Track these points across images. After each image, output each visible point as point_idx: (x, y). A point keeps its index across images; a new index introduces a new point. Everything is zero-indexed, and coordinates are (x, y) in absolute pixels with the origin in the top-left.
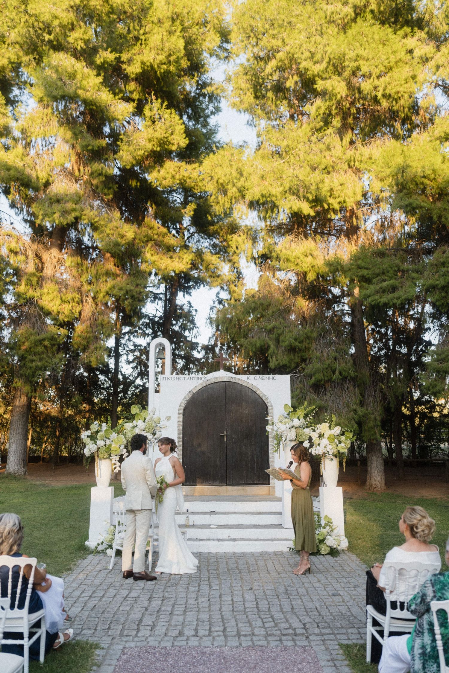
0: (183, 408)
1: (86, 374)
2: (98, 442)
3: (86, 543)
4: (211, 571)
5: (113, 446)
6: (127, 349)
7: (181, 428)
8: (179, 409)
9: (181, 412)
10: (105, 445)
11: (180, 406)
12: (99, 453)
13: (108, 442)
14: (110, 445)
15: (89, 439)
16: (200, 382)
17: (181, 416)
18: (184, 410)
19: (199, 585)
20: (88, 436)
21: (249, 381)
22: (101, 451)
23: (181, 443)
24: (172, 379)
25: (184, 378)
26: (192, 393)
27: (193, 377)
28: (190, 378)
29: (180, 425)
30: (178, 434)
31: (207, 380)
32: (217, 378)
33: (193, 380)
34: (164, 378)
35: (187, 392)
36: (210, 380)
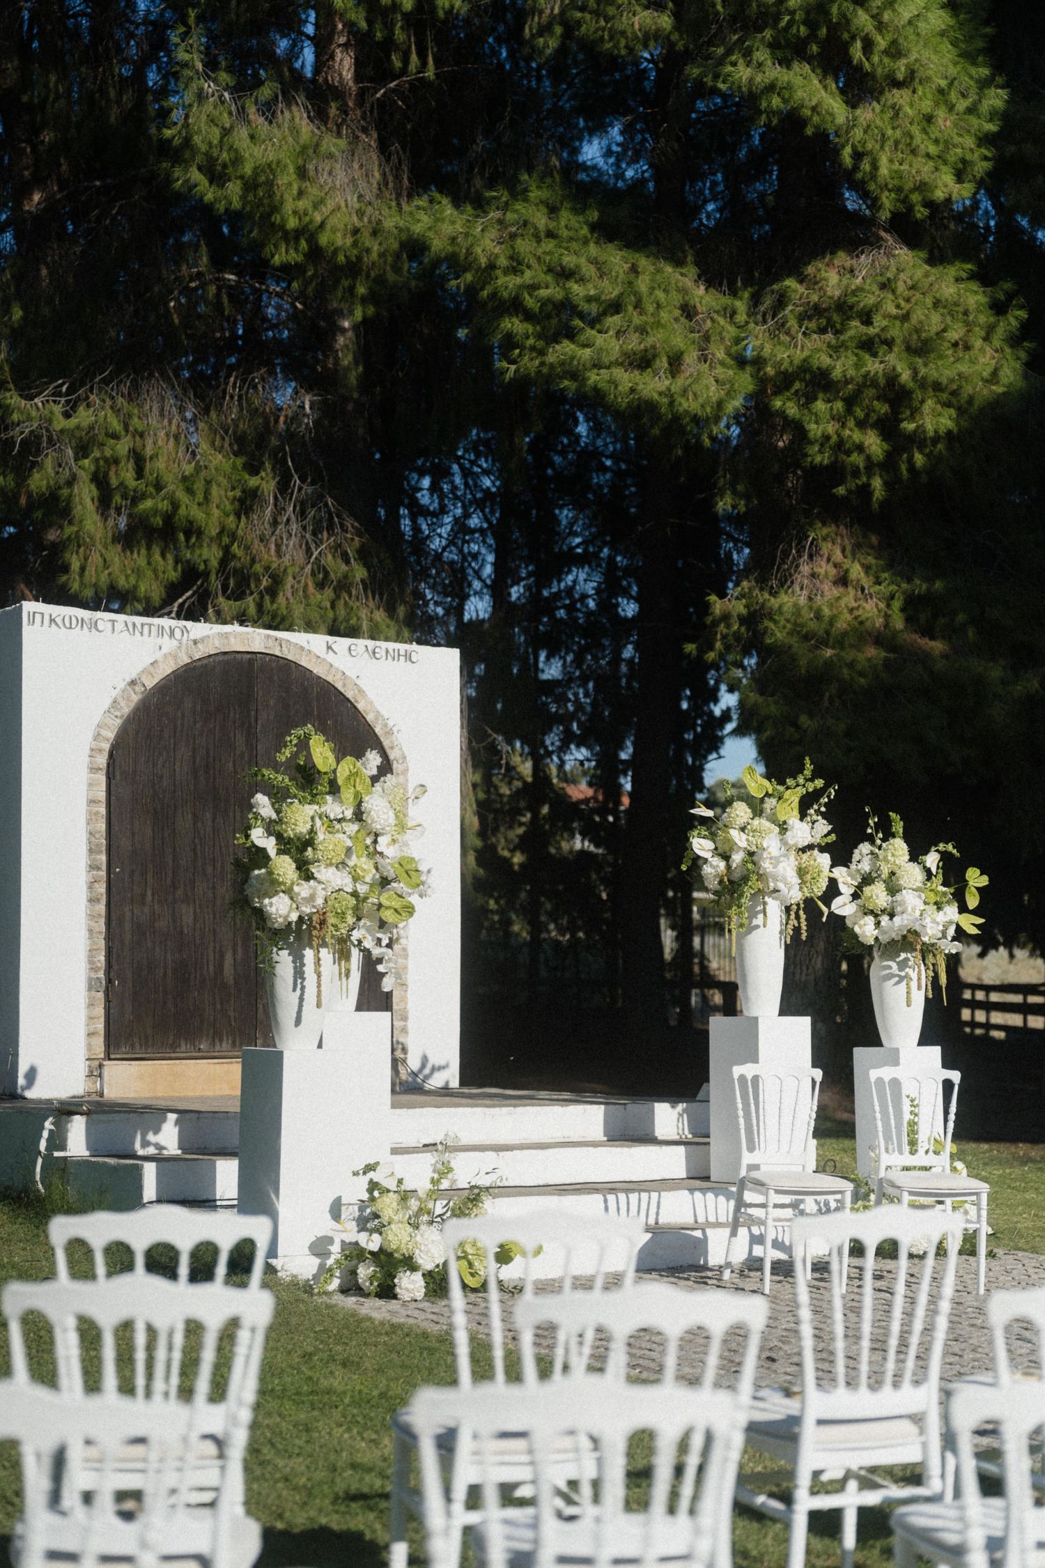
0: (106, 746)
7: (102, 826)
8: (94, 751)
9: (102, 760)
11: (97, 737)
16: (168, 644)
17: (102, 778)
18: (111, 755)
21: (330, 657)
23: (102, 889)
24: (68, 625)
25: (109, 625)
26: (139, 688)
27: (143, 625)
28: (134, 625)
29: (97, 813)
30: (91, 851)
31: (195, 642)
32: (226, 636)
33: (142, 633)
34: (38, 617)
35: (122, 685)
36: (203, 640)
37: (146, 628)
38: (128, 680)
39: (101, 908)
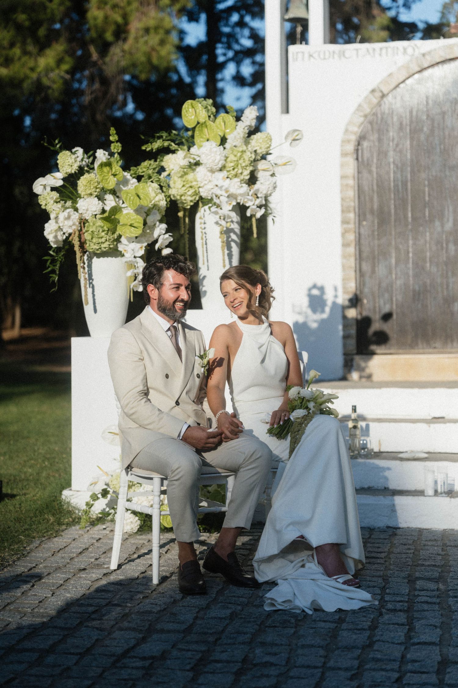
1: (140, 116)
2: (81, 204)
3: (66, 493)
4: (419, 584)
5: (125, 211)
6: (237, 47)
7: (351, 193)
8: (345, 142)
9: (350, 148)
10: (103, 211)
12: (87, 236)
13: (110, 202)
14: (116, 210)
15: (55, 195)
16: (402, 60)
17: (351, 160)
18: (358, 144)
19: (373, 627)
20: (53, 189)
22: (91, 228)
23: (351, 237)
24: (322, 56)
25: (355, 52)
26: (378, 94)
27: (381, 49)
28: (374, 50)
29: (347, 185)
30: (343, 211)
31: (424, 55)
32: (450, 47)
33: (380, 55)
34: (300, 55)
35: (366, 93)
36: (430, 53)
37: (384, 51)
38: (370, 89)
39: (352, 250)
